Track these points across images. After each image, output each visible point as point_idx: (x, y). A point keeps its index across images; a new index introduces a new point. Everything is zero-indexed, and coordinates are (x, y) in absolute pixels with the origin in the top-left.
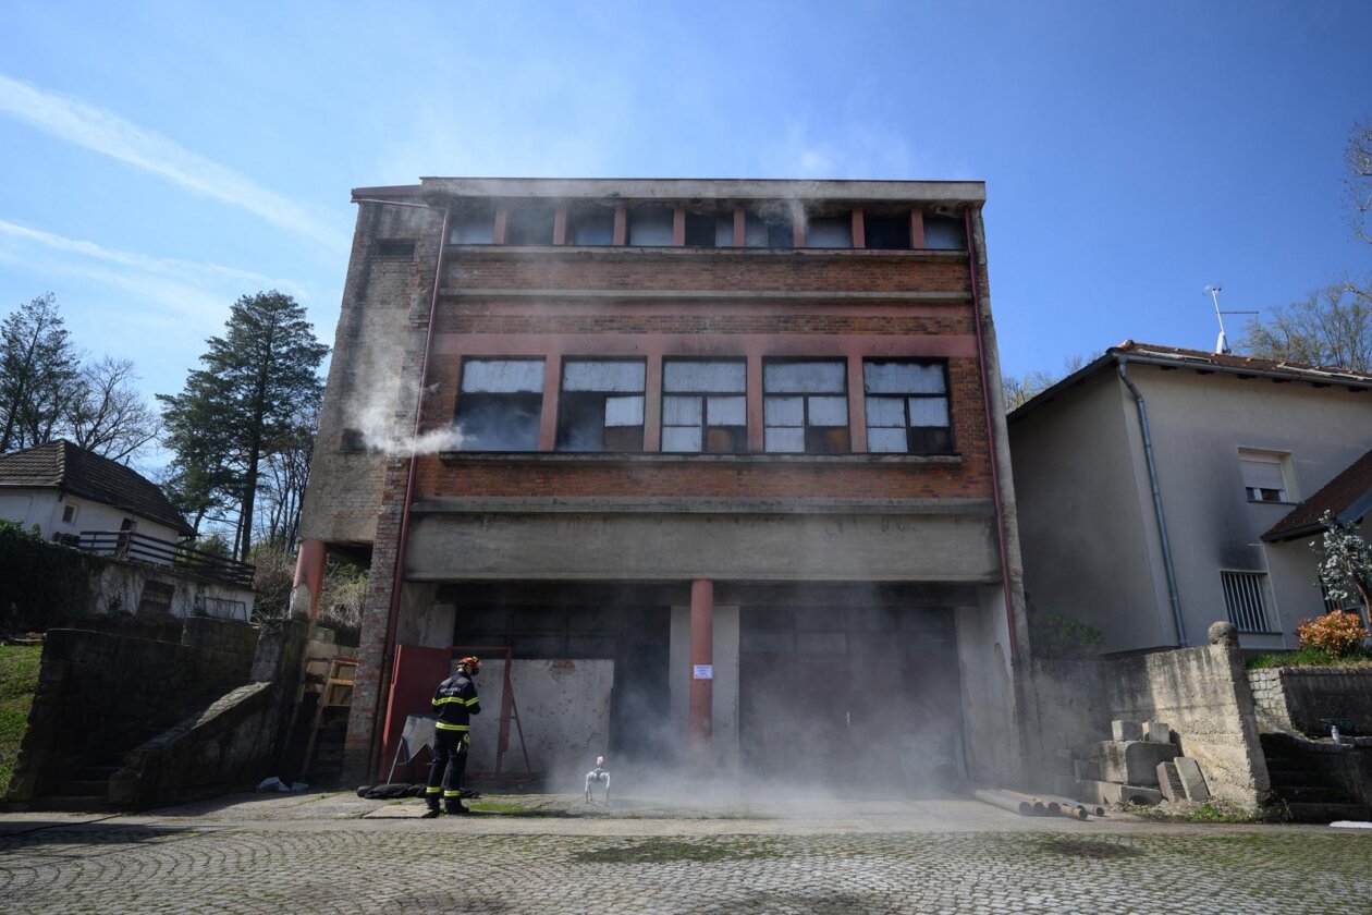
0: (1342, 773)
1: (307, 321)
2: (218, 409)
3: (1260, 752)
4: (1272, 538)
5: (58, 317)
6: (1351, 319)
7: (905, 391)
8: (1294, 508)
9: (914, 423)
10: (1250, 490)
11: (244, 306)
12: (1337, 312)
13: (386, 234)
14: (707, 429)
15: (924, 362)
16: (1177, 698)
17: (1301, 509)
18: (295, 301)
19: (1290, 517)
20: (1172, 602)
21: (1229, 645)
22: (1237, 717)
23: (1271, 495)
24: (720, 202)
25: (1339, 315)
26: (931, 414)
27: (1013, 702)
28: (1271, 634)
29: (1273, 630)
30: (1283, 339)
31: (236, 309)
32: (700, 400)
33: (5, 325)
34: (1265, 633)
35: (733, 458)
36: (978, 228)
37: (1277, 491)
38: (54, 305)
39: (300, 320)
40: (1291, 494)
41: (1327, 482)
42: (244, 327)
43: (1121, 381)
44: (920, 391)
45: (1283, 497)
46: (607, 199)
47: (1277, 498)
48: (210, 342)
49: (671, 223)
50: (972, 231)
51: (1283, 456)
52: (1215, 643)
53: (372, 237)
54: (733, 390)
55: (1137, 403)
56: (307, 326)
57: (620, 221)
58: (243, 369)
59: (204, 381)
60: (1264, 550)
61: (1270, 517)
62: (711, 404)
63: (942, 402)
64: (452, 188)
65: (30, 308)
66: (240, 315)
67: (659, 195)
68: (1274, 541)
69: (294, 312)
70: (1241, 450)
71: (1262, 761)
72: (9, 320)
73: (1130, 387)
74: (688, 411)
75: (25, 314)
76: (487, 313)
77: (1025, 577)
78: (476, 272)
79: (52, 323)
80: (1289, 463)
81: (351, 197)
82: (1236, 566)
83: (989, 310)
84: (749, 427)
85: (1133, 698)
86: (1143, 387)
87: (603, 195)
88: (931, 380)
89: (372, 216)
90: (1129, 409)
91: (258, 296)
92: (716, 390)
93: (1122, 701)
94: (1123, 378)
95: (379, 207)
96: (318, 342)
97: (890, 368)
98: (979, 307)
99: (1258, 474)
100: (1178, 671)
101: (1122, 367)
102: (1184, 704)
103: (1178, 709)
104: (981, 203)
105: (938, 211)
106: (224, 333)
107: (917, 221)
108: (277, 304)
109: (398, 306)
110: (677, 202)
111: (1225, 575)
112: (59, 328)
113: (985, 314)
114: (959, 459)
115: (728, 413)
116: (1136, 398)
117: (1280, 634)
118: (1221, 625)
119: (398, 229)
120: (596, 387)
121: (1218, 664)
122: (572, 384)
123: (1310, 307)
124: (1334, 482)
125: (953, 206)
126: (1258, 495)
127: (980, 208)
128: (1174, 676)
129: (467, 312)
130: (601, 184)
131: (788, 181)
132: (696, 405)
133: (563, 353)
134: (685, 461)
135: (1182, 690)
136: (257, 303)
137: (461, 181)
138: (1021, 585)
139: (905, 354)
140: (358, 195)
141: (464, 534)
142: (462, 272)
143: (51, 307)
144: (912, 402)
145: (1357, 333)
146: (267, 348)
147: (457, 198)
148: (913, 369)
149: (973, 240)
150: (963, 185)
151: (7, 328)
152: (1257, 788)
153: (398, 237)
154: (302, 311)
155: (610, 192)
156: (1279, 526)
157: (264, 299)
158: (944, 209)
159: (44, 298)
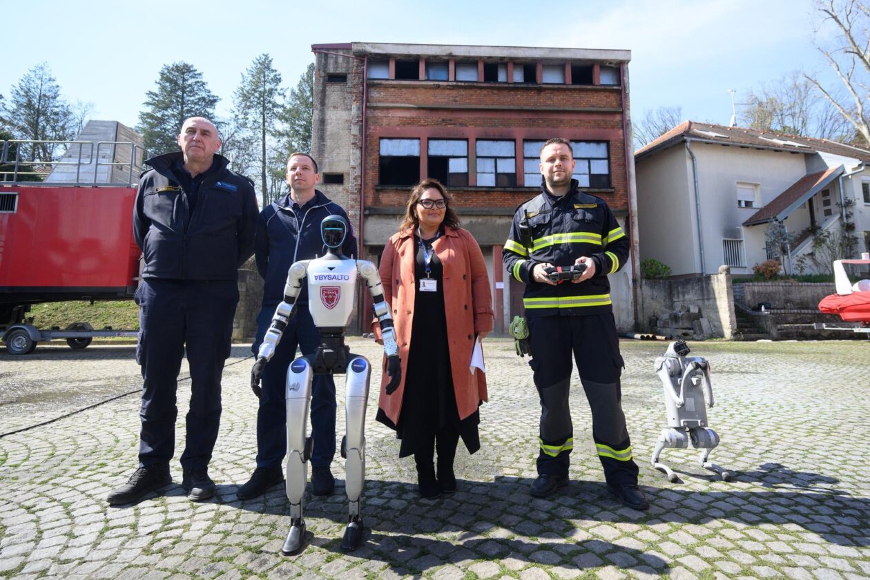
0: (764, 323)
1: (204, 81)
2: (159, 135)
3: (734, 316)
4: (748, 224)
5: (53, 77)
6: (802, 89)
7: (589, 157)
8: (758, 210)
9: (592, 172)
10: (740, 202)
11: (166, 71)
12: (795, 85)
13: (331, 70)
14: (498, 175)
15: (598, 142)
16: (703, 295)
17: (761, 210)
18: (195, 68)
19: (757, 214)
20: (701, 254)
21: (726, 274)
22: (727, 302)
23: (748, 204)
24: (502, 58)
25: (796, 87)
26: (600, 168)
27: (632, 297)
28: (741, 267)
29: (743, 266)
30: (765, 100)
31: (163, 74)
32: (493, 160)
33: (21, 82)
34: (739, 267)
35: (511, 189)
36: (626, 74)
37: (752, 202)
38: (49, 69)
39: (199, 80)
40: (758, 204)
41: (775, 198)
42: (168, 84)
43: (687, 152)
44: (596, 157)
45: (754, 205)
46: (446, 56)
47: (752, 206)
48: (147, 94)
49: (477, 67)
50: (624, 76)
51: (756, 185)
52: (721, 274)
53: (324, 71)
54: (509, 155)
55: (693, 161)
56: (204, 84)
57: (452, 66)
58: (169, 110)
59: (148, 118)
60: (743, 230)
61: (747, 214)
62: (499, 162)
63: (606, 162)
64: (369, 49)
65: (35, 71)
66: (165, 77)
67: (472, 54)
68: (748, 226)
69: (196, 75)
70: (738, 183)
71: (734, 318)
72: (23, 79)
73: (691, 153)
74: (488, 165)
75: (32, 75)
76: (390, 115)
77: (640, 244)
78: (382, 93)
79: (50, 80)
80: (759, 188)
81: (311, 49)
82: (730, 237)
83: (629, 117)
84: (518, 174)
85: (684, 295)
86: (696, 153)
87: (444, 54)
88: (601, 150)
89: (323, 60)
90: (689, 163)
91: (173, 65)
92: (501, 155)
93: (678, 297)
94: (688, 150)
95: (326, 55)
96: (212, 94)
97: (583, 145)
98: (625, 115)
99: (744, 194)
100: (704, 284)
101: (688, 144)
102: (705, 297)
103: (703, 299)
104: (628, 61)
105: (607, 64)
106: (156, 89)
107: (597, 69)
108: (184, 70)
109: (342, 109)
110: (481, 58)
111: (725, 241)
112: (54, 84)
113: (628, 119)
114: (613, 190)
115: (507, 167)
116: (693, 158)
117: (745, 268)
118: (724, 267)
119: (337, 67)
120: (444, 154)
121: (721, 282)
122: (432, 152)
123: (781, 83)
124: (778, 198)
125: (615, 62)
126: (743, 204)
127: (628, 63)
128: (702, 287)
129: (380, 115)
130: (443, 48)
131: (535, 48)
132: (490, 163)
133: (428, 136)
134: (489, 190)
135: (705, 292)
136: (173, 70)
137: (373, 45)
138: (638, 248)
139: (590, 138)
140: (316, 48)
141: (388, 224)
142: (375, 93)
143: (46, 70)
144: (592, 161)
145: (804, 98)
146: (183, 98)
147: (371, 54)
148: (593, 145)
149: (624, 80)
150: (620, 52)
151: (23, 84)
152: (732, 329)
153: (337, 72)
154: (200, 74)
155: (448, 52)
156: (751, 219)
157: (177, 67)
158: (610, 63)
159: (42, 64)
